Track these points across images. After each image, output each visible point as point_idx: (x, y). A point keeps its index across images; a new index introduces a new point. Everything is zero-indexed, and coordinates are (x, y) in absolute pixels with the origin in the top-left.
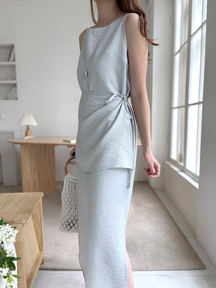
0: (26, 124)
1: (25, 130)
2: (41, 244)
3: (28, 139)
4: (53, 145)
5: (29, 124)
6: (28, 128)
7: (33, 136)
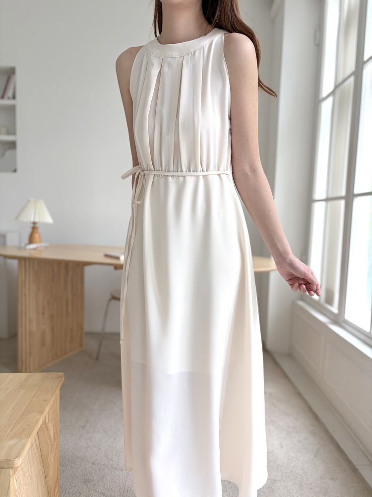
0: (32, 220)
3: (34, 249)
5: (37, 220)
6: (34, 227)
7: (44, 244)
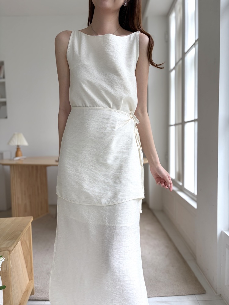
0: (16, 144)
1: (15, 150)
2: (31, 273)
4: (45, 167)
5: (19, 144)
6: (18, 148)
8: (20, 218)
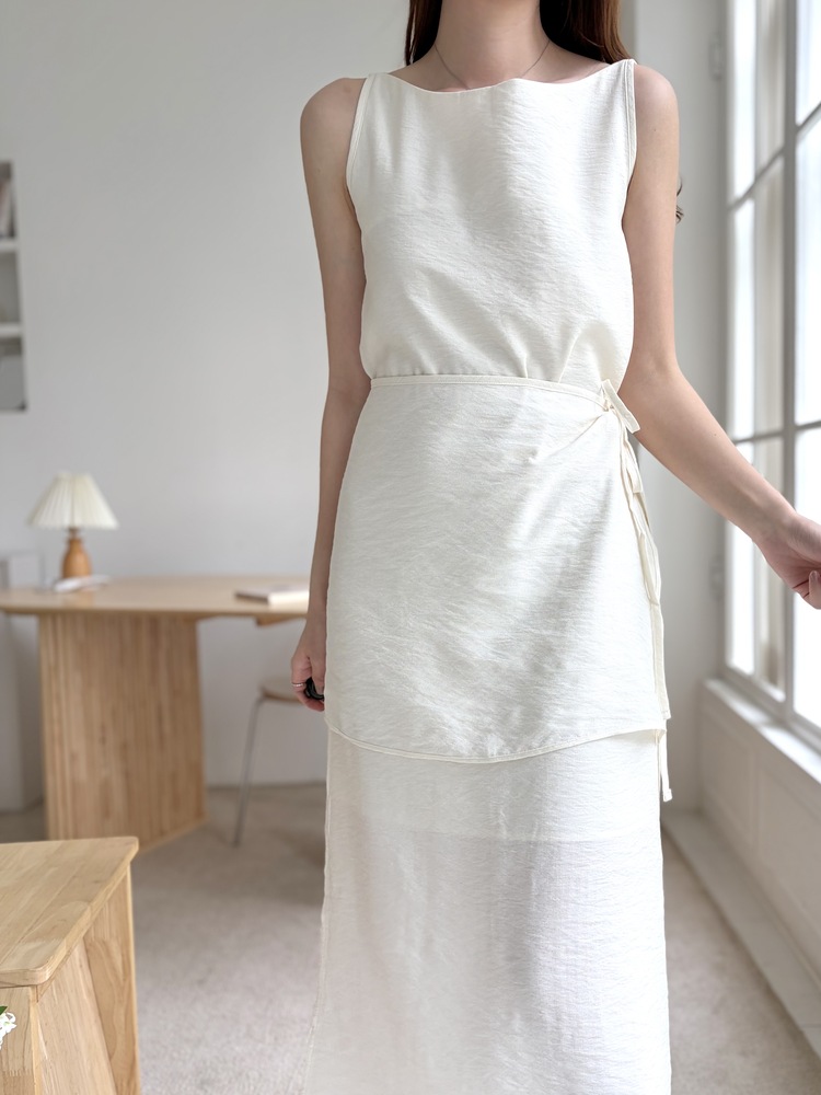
0: (67, 522)
1: (62, 548)
2: (129, 1083)
3: (76, 591)
4: (192, 619)
5: (78, 522)
6: (73, 539)
7: (97, 579)
8: (82, 846)
